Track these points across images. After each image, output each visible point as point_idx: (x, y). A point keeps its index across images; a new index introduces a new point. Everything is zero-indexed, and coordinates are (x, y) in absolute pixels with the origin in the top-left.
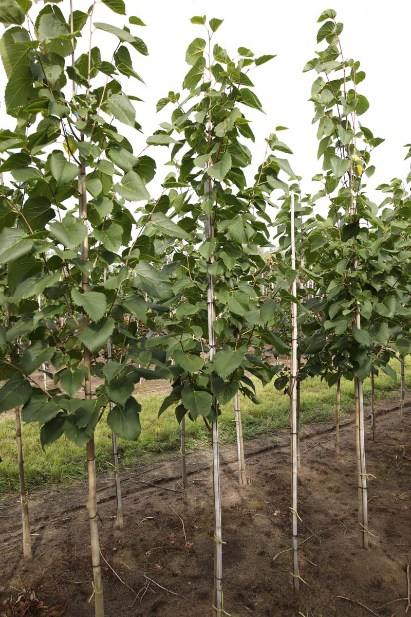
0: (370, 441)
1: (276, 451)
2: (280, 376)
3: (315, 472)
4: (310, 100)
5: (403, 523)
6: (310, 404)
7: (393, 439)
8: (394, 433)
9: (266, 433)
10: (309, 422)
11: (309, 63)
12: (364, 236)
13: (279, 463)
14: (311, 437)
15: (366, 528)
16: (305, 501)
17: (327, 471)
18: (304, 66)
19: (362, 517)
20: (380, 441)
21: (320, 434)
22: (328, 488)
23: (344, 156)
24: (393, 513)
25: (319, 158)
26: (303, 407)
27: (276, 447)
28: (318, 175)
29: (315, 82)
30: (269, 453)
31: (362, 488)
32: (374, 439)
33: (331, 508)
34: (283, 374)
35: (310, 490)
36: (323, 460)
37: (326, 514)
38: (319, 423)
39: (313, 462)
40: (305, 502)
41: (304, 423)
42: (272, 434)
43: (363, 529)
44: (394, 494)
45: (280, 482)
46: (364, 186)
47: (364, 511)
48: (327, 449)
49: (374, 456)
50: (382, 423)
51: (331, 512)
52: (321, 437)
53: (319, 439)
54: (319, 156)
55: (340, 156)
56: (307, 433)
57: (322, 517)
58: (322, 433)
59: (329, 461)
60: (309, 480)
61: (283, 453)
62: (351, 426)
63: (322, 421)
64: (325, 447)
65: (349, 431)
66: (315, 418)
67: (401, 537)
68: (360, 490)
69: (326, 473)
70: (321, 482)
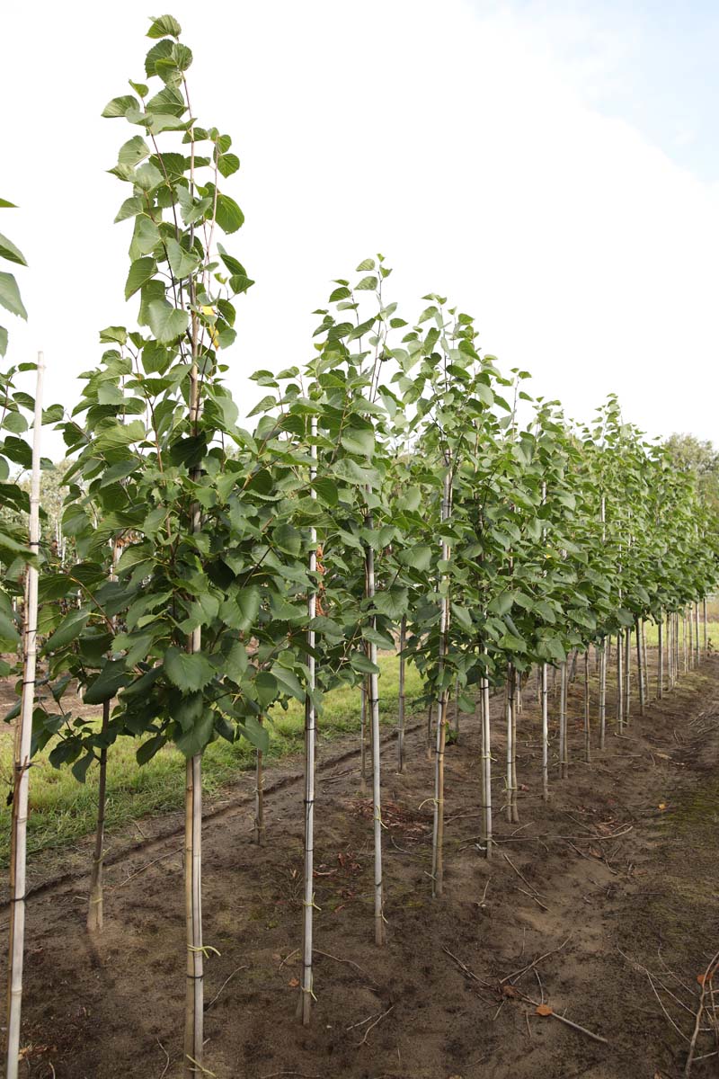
0: (253, 846)
1: (65, 888)
2: (66, 737)
3: (132, 931)
4: (111, 172)
5: (280, 1023)
6: (157, 774)
7: (294, 835)
8: (297, 825)
9: (52, 849)
10: (148, 813)
11: (117, 101)
12: (211, 465)
13: (63, 918)
14: (144, 846)
15: (198, 1062)
16: (97, 1005)
17: (158, 924)
18: (106, 104)
19: (191, 1041)
20: (271, 843)
21: (164, 838)
22: (152, 965)
23: (181, 303)
24: (268, 1002)
25: (128, 297)
26: (142, 782)
27: (67, 879)
28: (115, 329)
29: (128, 143)
30: (47, 897)
31: (194, 978)
32: (259, 842)
33: (149, 1013)
34: (72, 732)
35: (113, 975)
36: (155, 899)
37: (135, 1031)
38: (168, 814)
39: (134, 906)
40: (95, 1010)
41: (137, 818)
42: (64, 848)
43: (193, 1065)
44: (278, 956)
45: (51, 969)
46: (224, 368)
47: (197, 1026)
48: (170, 871)
49: (256, 876)
50: (281, 805)
51: (147, 1024)
52: (163, 846)
53: (160, 850)
54: (129, 294)
55: (173, 302)
56: (139, 838)
57: (122, 1042)
58: (169, 836)
59: (168, 900)
60: (115, 952)
61: (78, 893)
62: (226, 816)
63: (173, 809)
64: (168, 867)
65: (219, 827)
66: (161, 804)
67: (271, 1057)
68: (190, 982)
69: (153, 929)
70: (142, 952)
